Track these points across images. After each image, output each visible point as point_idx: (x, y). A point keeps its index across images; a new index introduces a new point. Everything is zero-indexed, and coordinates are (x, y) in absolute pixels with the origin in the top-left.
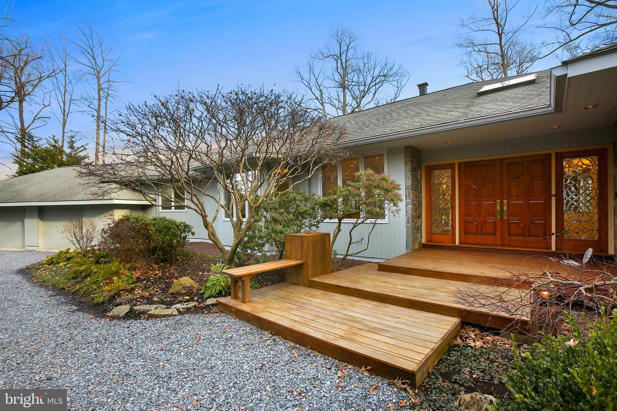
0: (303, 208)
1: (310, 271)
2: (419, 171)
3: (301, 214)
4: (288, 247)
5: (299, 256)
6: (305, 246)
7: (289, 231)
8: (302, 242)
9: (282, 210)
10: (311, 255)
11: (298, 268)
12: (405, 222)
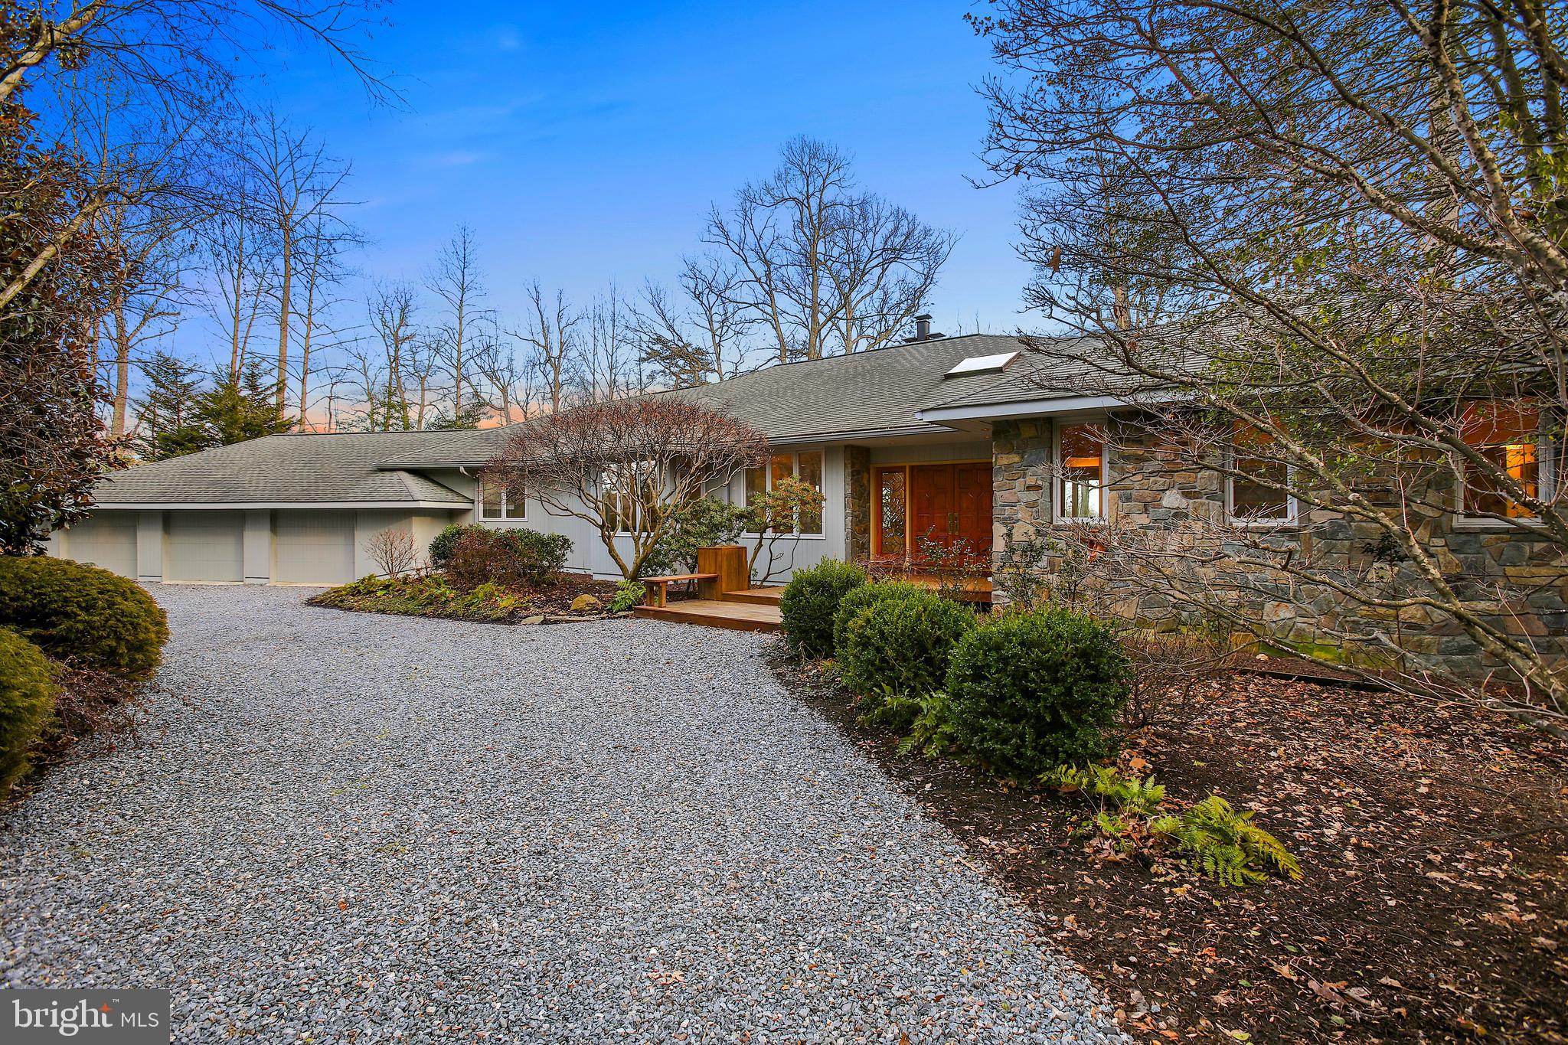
0: (718, 519)
1: (724, 585)
2: (865, 475)
3: (715, 525)
4: (701, 561)
5: (713, 569)
6: (719, 559)
7: (703, 544)
8: (716, 554)
9: (694, 522)
10: (725, 567)
11: (711, 581)
12: (844, 538)
